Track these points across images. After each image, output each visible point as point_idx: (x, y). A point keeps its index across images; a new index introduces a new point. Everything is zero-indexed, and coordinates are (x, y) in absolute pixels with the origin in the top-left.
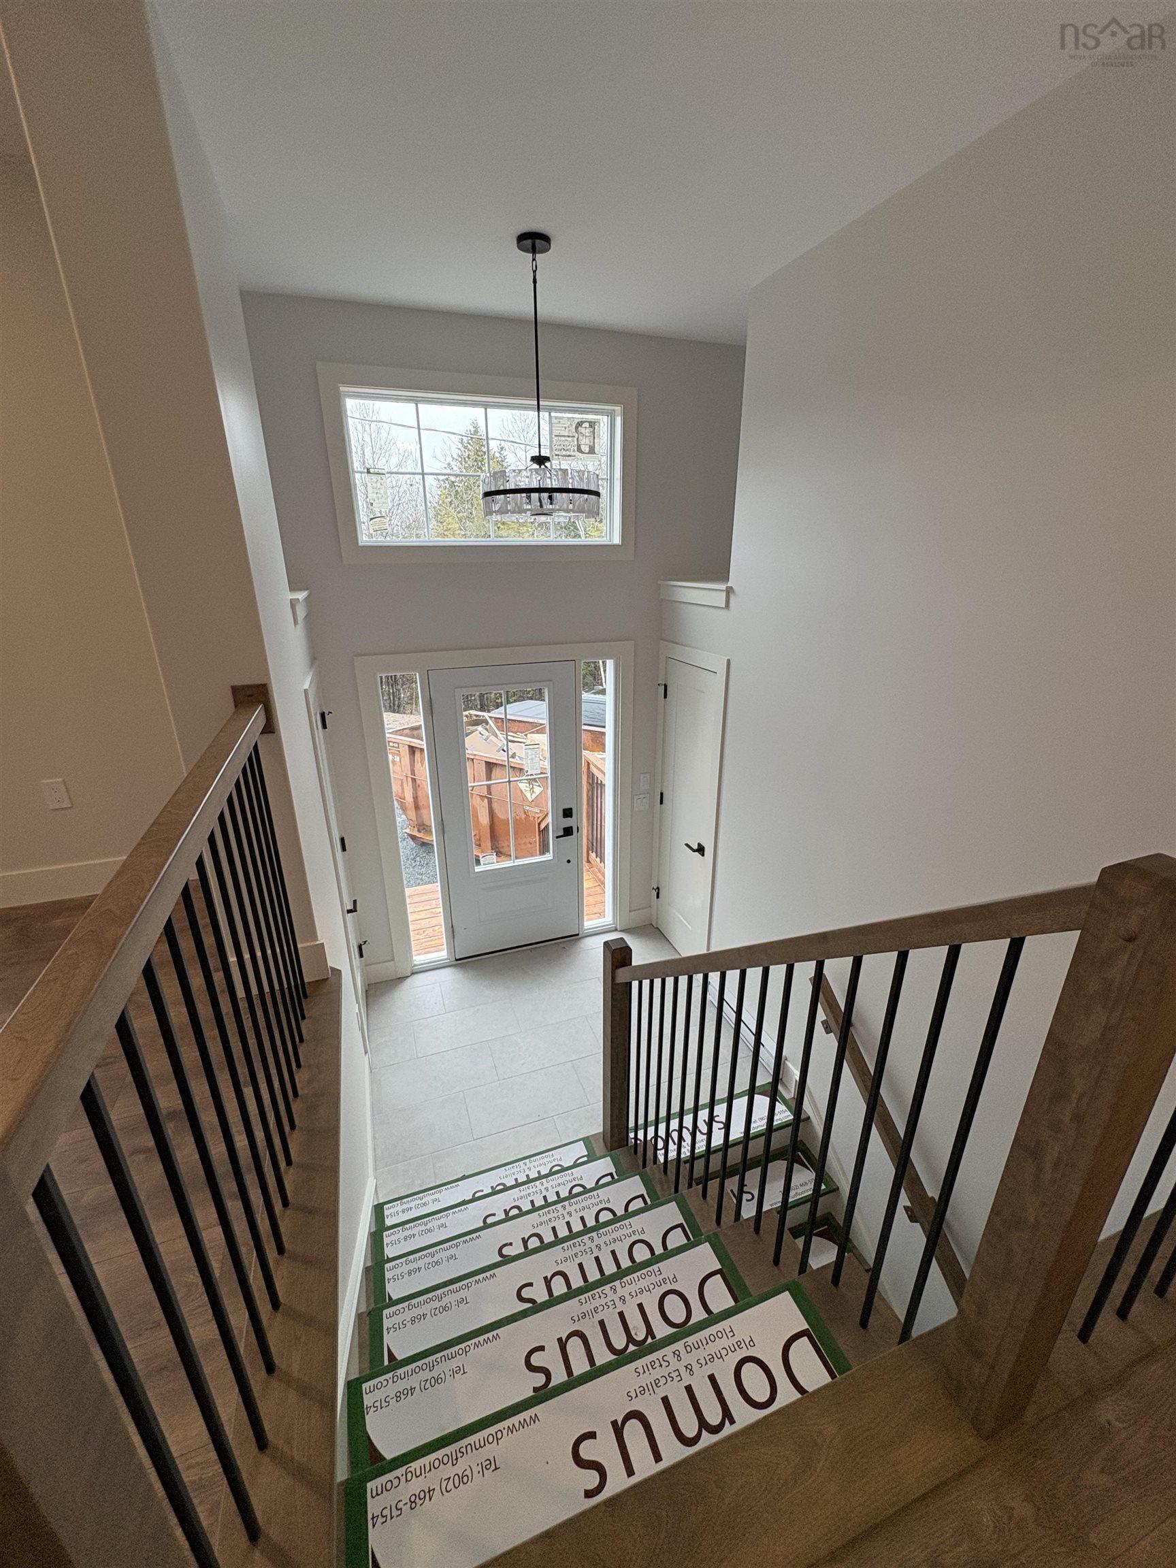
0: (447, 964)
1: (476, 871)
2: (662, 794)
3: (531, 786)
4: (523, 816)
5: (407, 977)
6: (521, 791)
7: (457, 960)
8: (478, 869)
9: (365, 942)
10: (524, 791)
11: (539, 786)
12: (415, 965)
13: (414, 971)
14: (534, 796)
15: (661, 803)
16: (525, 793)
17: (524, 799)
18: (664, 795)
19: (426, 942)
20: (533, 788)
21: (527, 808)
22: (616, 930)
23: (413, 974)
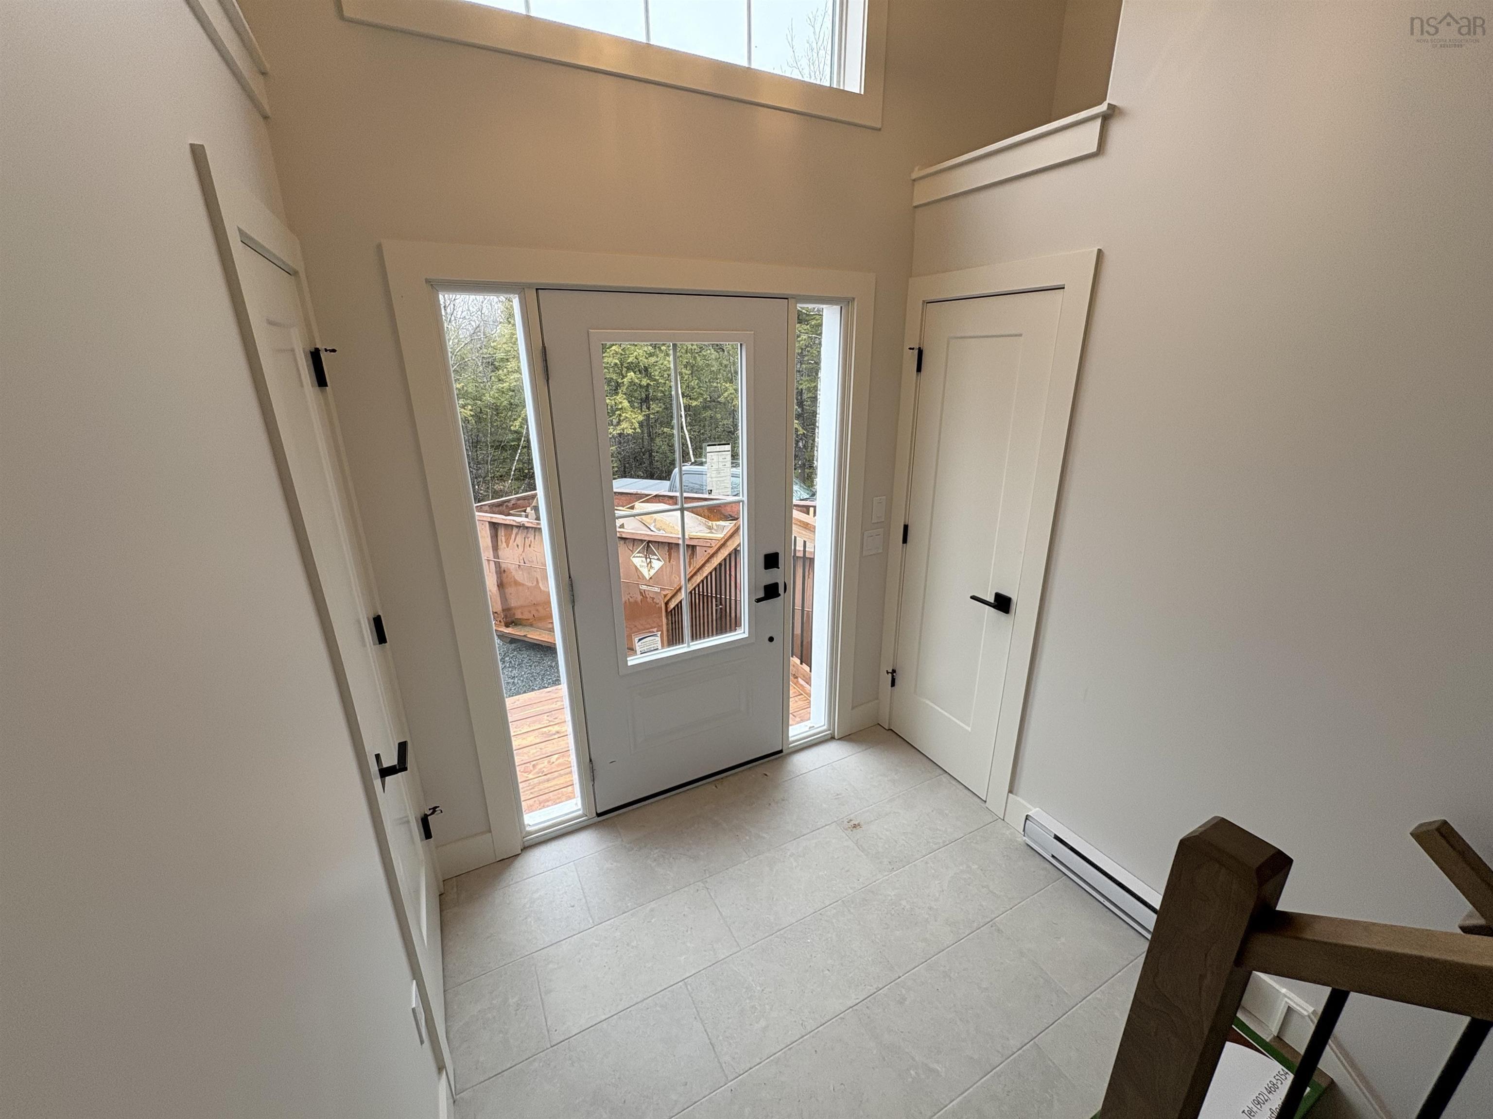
0: (585, 824)
1: (630, 663)
2: (906, 528)
3: (648, 560)
4: (639, 598)
5: (519, 855)
6: (636, 567)
7: (599, 815)
8: (632, 661)
9: (434, 810)
10: (638, 567)
11: (658, 559)
12: (531, 833)
13: (527, 844)
14: (653, 572)
15: (905, 540)
16: (640, 569)
17: (641, 576)
18: (910, 528)
19: (539, 783)
20: (650, 562)
21: (644, 587)
22: (833, 738)
23: (526, 848)
